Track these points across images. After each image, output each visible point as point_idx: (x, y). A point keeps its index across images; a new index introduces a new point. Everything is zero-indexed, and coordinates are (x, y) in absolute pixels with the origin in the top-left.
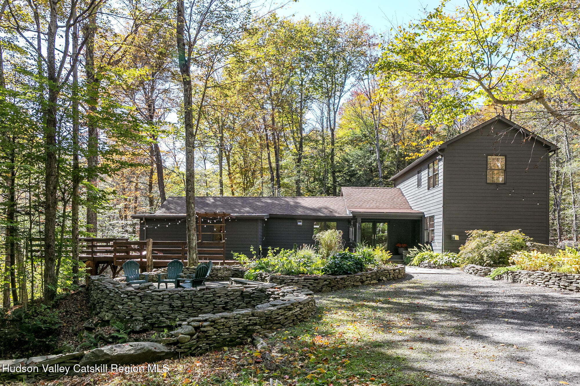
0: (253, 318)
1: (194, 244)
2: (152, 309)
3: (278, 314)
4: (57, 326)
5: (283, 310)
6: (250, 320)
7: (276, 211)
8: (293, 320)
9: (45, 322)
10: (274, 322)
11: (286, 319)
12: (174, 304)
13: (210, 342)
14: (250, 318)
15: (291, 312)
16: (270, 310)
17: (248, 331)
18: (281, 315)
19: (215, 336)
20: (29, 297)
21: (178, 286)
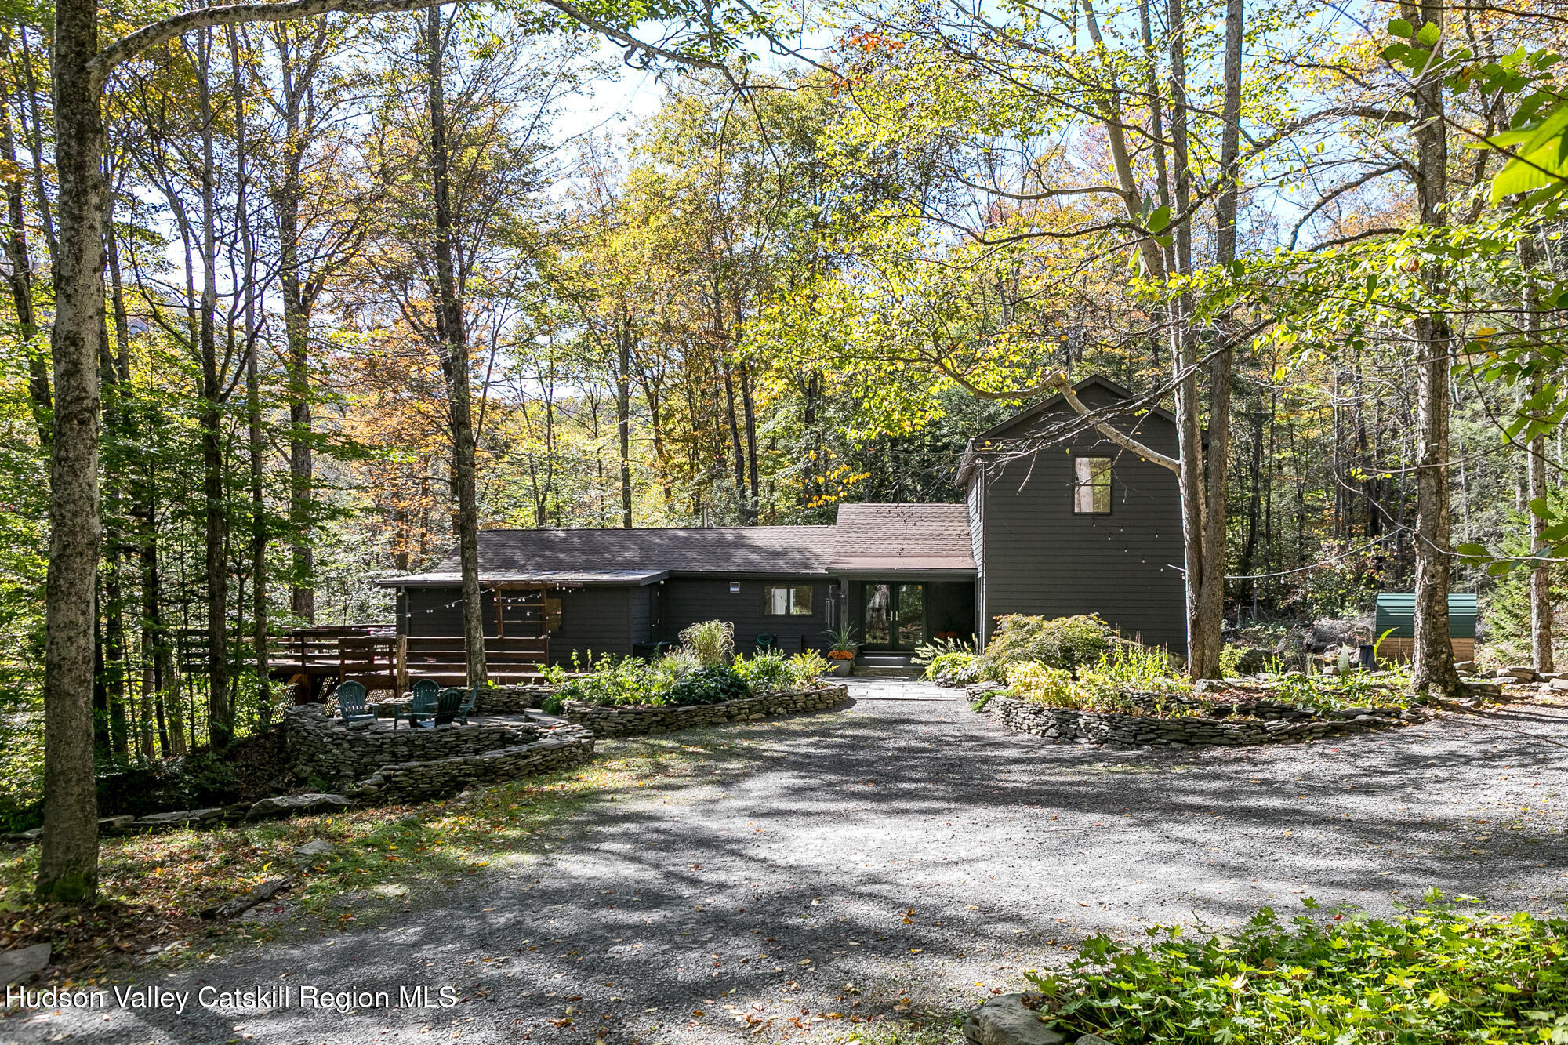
2: (366, 760)
4: (232, 788)
7: (689, 562)
8: (529, 772)
9: (213, 781)
10: (498, 773)
11: (517, 769)
12: (398, 752)
15: (526, 760)
18: (510, 764)
20: (188, 743)
21: (413, 724)
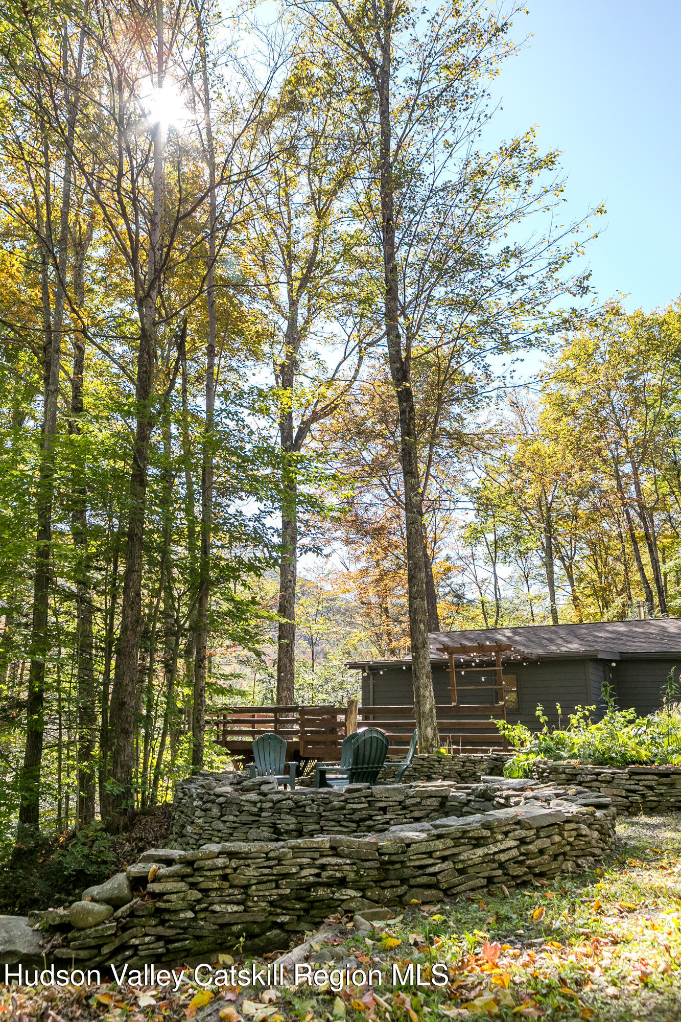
0: (333, 860)
1: (428, 706)
3: (430, 854)
5: (450, 842)
6: (323, 867)
7: (639, 647)
8: (490, 880)
10: (413, 882)
11: (461, 872)
13: (169, 932)
14: (324, 861)
15: (480, 852)
16: (402, 840)
17: (313, 904)
18: (444, 859)
19: (190, 915)
